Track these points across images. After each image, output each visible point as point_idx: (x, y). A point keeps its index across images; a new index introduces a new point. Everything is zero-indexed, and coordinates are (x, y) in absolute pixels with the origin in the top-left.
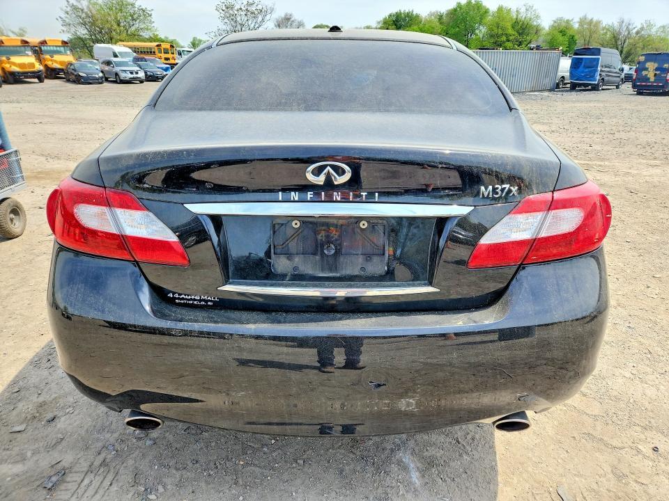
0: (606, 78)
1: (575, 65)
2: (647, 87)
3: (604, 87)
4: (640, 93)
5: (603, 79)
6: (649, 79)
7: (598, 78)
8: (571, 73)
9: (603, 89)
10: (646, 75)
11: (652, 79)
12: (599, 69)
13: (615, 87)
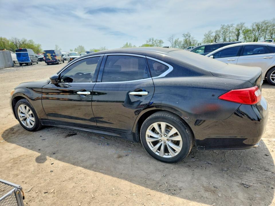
0: (33, 60)
1: (18, 56)
2: (50, 62)
3: (34, 63)
4: (48, 64)
5: (32, 60)
6: (50, 59)
7: (30, 60)
8: (18, 59)
9: (34, 64)
10: (48, 58)
11: (51, 59)
12: (29, 57)
13: (36, 63)
